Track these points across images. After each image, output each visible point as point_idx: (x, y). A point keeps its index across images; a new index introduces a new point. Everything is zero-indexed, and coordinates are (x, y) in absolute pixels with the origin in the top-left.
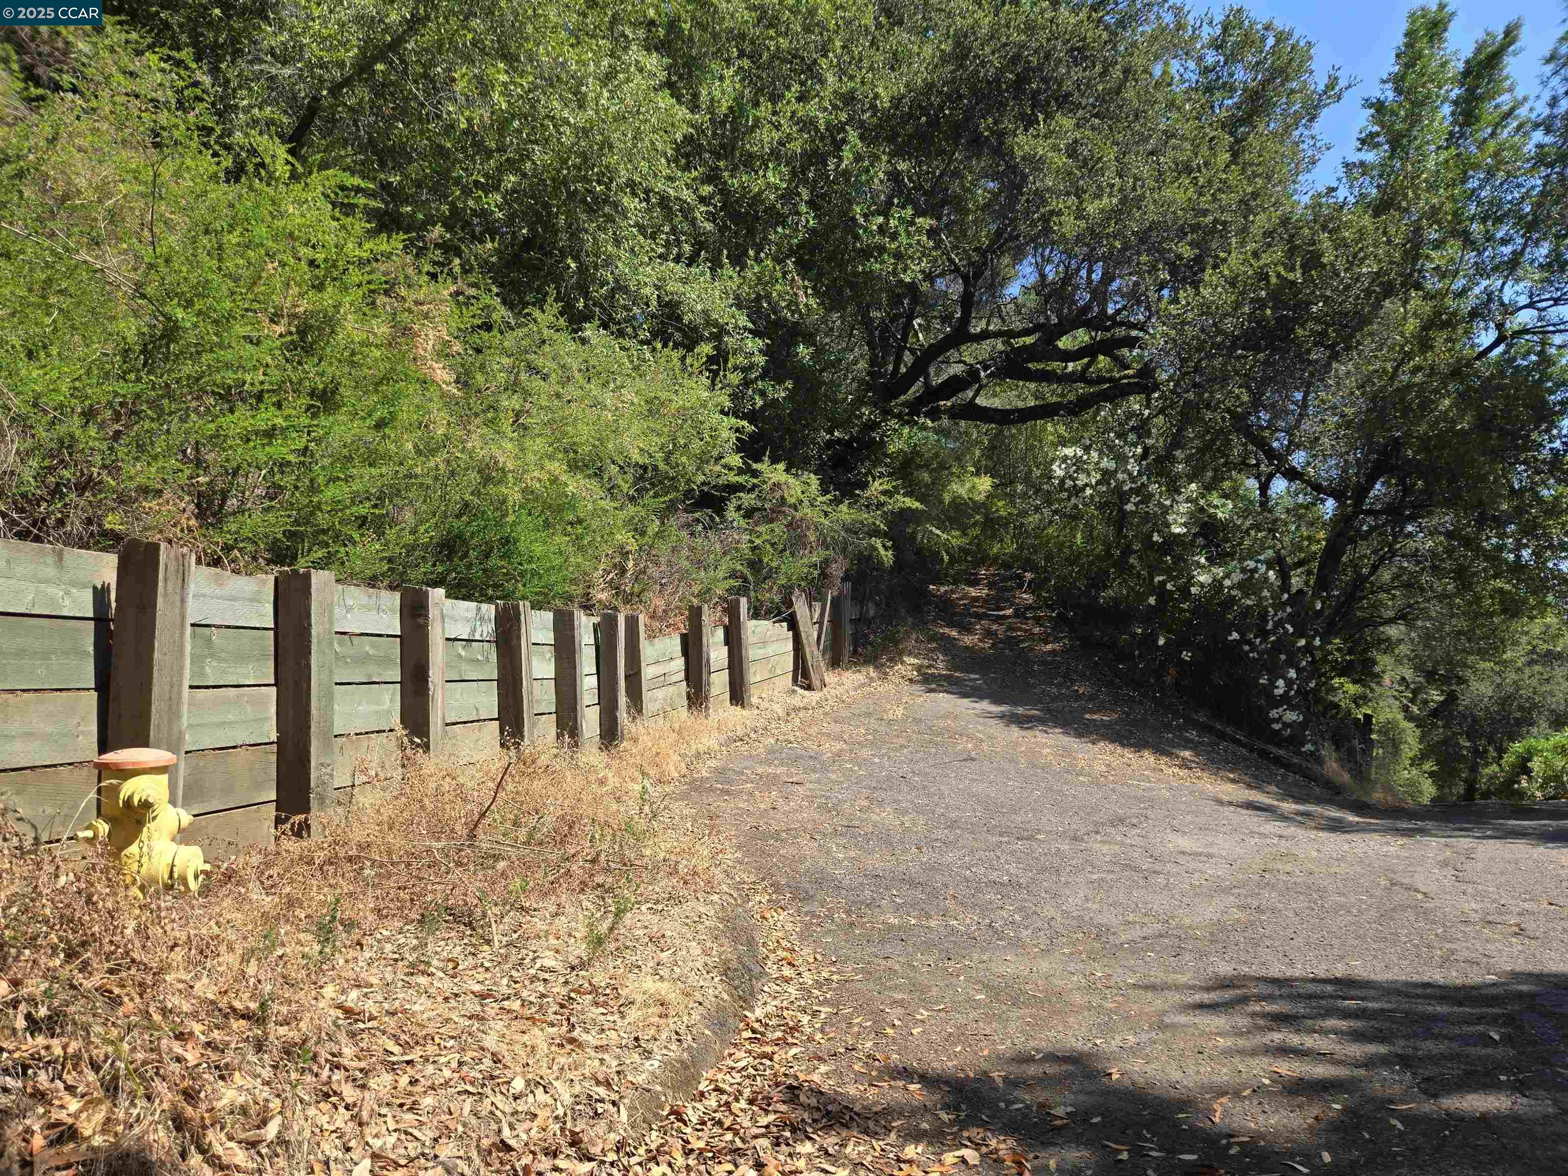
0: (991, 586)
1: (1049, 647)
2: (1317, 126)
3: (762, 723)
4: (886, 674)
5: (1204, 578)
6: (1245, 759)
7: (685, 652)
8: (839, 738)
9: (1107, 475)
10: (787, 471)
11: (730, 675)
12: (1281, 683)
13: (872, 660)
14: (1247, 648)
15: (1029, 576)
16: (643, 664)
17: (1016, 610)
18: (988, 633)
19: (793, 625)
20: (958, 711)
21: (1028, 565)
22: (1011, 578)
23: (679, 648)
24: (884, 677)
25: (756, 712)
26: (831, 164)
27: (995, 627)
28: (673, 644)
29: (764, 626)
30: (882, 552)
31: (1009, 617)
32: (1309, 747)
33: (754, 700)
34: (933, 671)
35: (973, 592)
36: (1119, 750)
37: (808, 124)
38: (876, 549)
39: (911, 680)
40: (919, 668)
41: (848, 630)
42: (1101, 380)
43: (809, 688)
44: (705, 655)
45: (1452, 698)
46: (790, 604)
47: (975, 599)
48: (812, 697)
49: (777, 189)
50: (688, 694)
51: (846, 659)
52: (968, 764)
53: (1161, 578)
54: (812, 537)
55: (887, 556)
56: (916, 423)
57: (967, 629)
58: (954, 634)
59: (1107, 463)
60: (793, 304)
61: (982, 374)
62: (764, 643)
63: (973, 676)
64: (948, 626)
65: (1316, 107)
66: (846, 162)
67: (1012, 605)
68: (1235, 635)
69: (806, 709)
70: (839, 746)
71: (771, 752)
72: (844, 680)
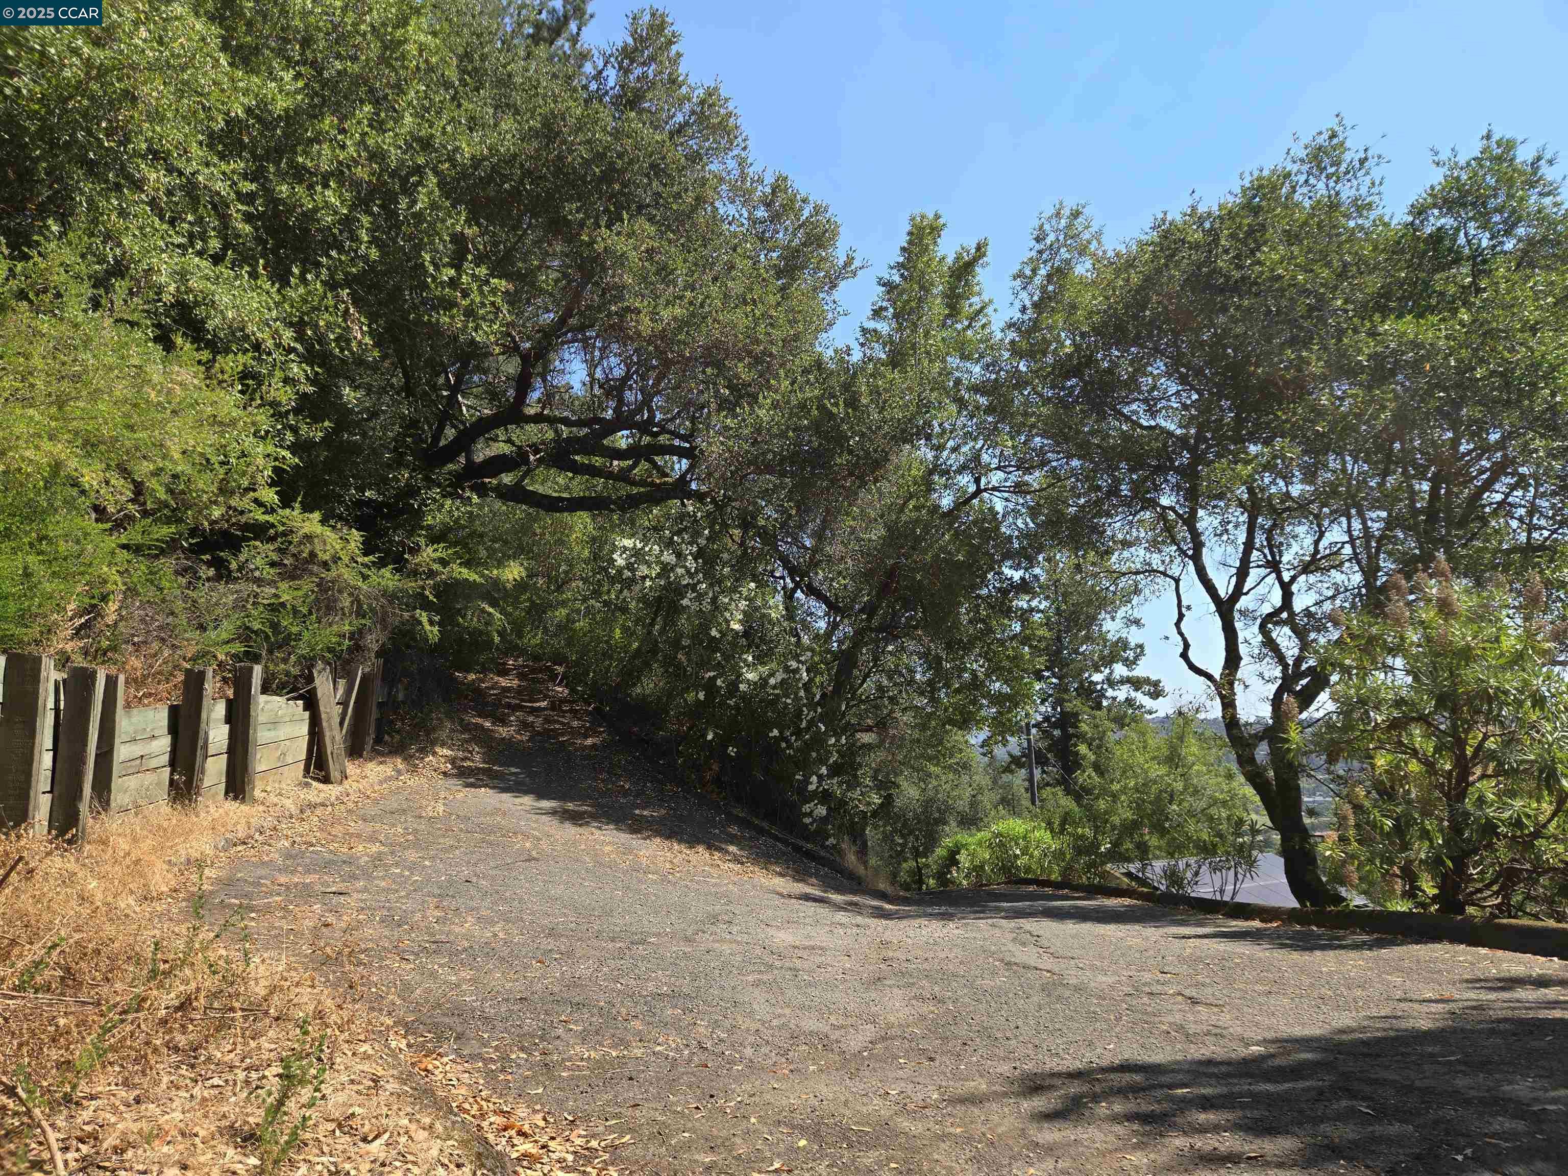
0: (521, 676)
1: (589, 741)
2: (836, 294)
3: (269, 822)
4: (416, 766)
5: (751, 676)
6: (784, 854)
7: (173, 729)
8: (372, 839)
9: (666, 569)
10: (323, 522)
11: (229, 759)
12: (814, 779)
13: (398, 750)
14: (784, 745)
15: (560, 669)
16: (117, 741)
17: (553, 703)
18: (524, 725)
19: (311, 703)
20: (504, 807)
21: (559, 659)
22: (541, 671)
23: (165, 722)
24: (414, 769)
25: (261, 808)
26: (404, 202)
27: (531, 719)
28: (159, 717)
29: (277, 701)
30: (428, 627)
31: (544, 709)
32: (832, 841)
33: (257, 793)
34: (469, 763)
35: (504, 682)
36: (676, 846)
37: (377, 155)
38: (420, 623)
39: (445, 774)
40: (453, 761)
41: (374, 714)
42: (643, 483)
43: (326, 780)
44: (202, 734)
45: (888, 800)
46: (310, 679)
47: (506, 690)
48: (331, 791)
49: (336, 213)
50: (172, 782)
51: (368, 747)
52: (533, 864)
53: (712, 674)
54: (345, 601)
55: (433, 632)
56: (460, 497)
57: (502, 721)
58: (488, 724)
59: (668, 557)
60: (344, 340)
61: (532, 458)
62: (274, 724)
63: (513, 770)
64: (480, 716)
65: (837, 278)
66: (419, 206)
67: (546, 697)
68: (775, 732)
69: (323, 805)
70: (375, 848)
71: (288, 856)
72: (369, 773)
